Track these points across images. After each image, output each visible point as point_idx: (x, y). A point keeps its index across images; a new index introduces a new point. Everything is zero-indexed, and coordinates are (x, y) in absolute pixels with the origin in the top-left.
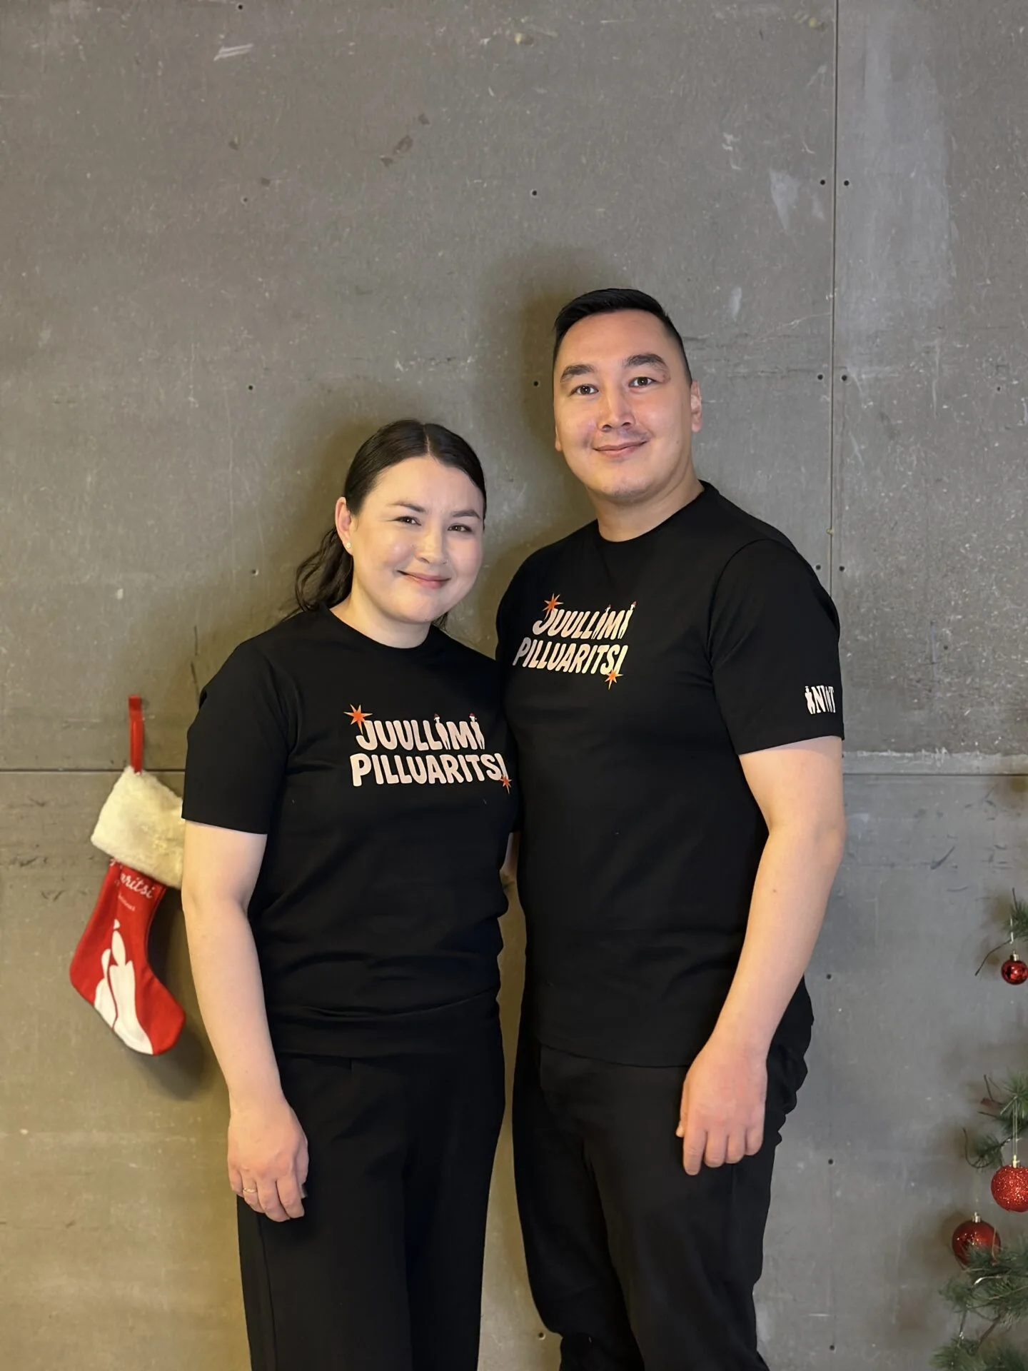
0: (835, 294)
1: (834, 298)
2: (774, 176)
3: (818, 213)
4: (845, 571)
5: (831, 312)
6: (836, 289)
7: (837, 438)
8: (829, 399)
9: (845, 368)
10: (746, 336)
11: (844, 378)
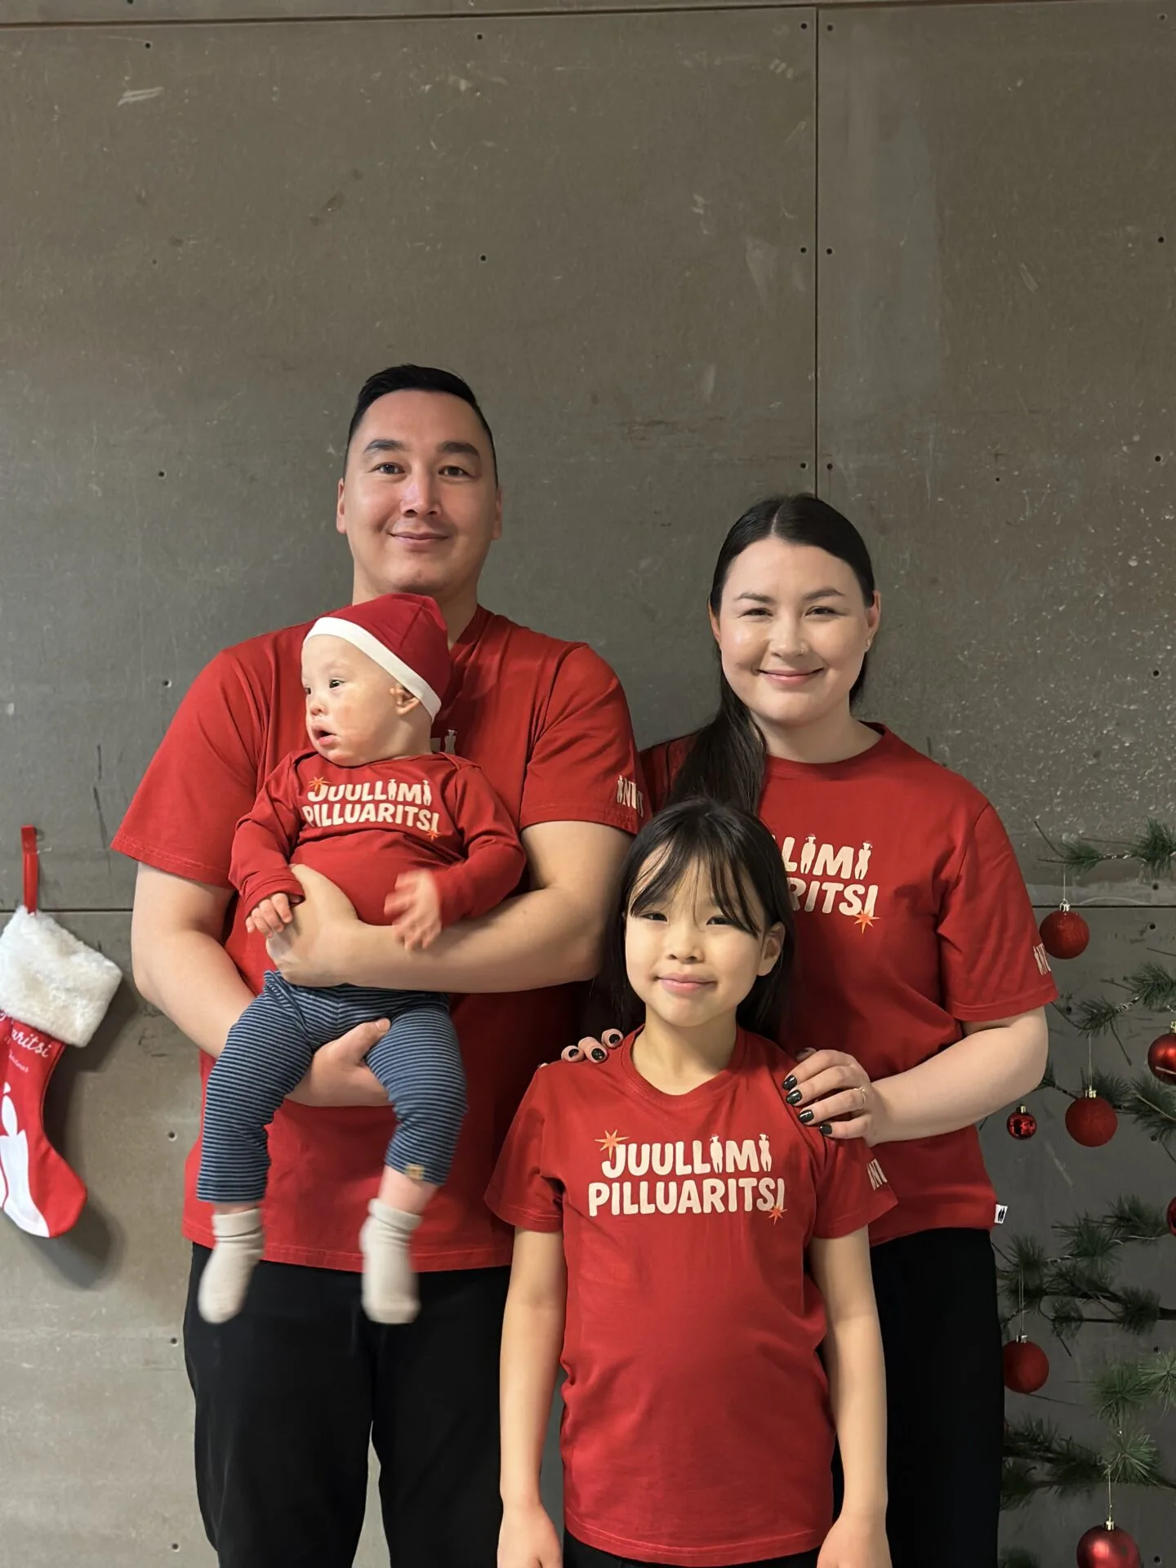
0: (819, 375)
1: (816, 379)
2: (749, 242)
3: (798, 284)
5: (812, 396)
6: (819, 369)
9: (830, 455)
10: (721, 418)
11: (830, 467)
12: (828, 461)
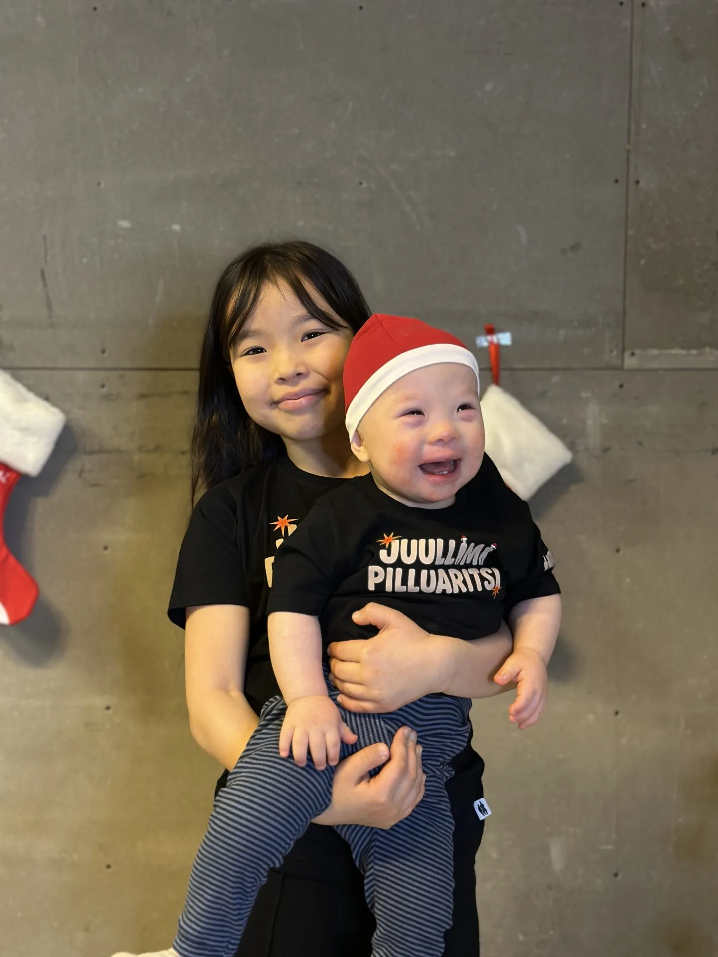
4: (641, 184)
7: (635, 59)
8: (628, 24)
11: (643, 5)
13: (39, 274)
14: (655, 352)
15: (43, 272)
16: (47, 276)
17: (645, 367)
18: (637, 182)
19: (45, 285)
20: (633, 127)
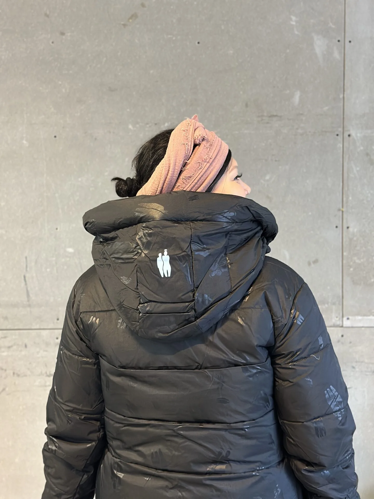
0: (345, 95)
1: (344, 97)
2: (315, 38)
3: (337, 55)
4: (350, 229)
5: (342, 104)
6: (345, 93)
7: (345, 164)
8: (341, 146)
9: (349, 130)
10: (302, 114)
11: (349, 136)
12: (348, 133)
13: (23, 278)
14: (360, 318)
15: (25, 277)
16: (27, 279)
17: (355, 325)
18: (348, 228)
19: (26, 284)
20: (344, 199)
